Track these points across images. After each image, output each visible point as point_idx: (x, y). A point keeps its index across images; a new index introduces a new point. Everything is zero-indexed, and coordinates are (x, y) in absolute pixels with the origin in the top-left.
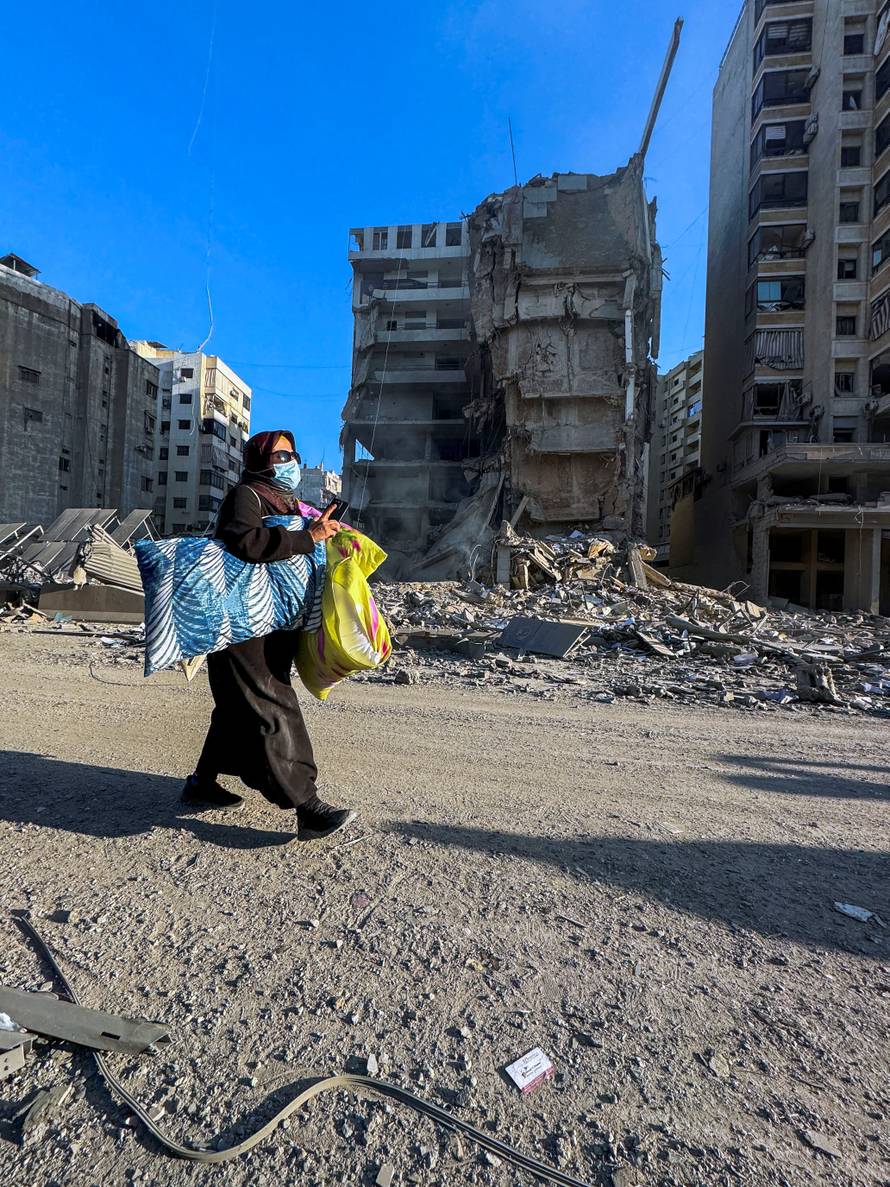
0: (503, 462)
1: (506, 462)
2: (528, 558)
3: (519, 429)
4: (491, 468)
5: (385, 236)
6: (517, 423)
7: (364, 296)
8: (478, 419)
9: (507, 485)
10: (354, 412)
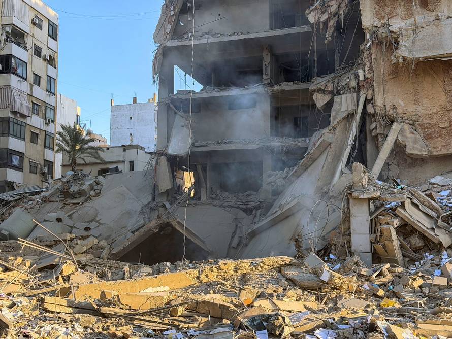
0: (361, 78)
1: (366, 79)
2: (396, 216)
3: (381, 31)
4: (347, 88)
6: (378, 24)
8: (325, 23)
9: (370, 109)
10: (168, 31)
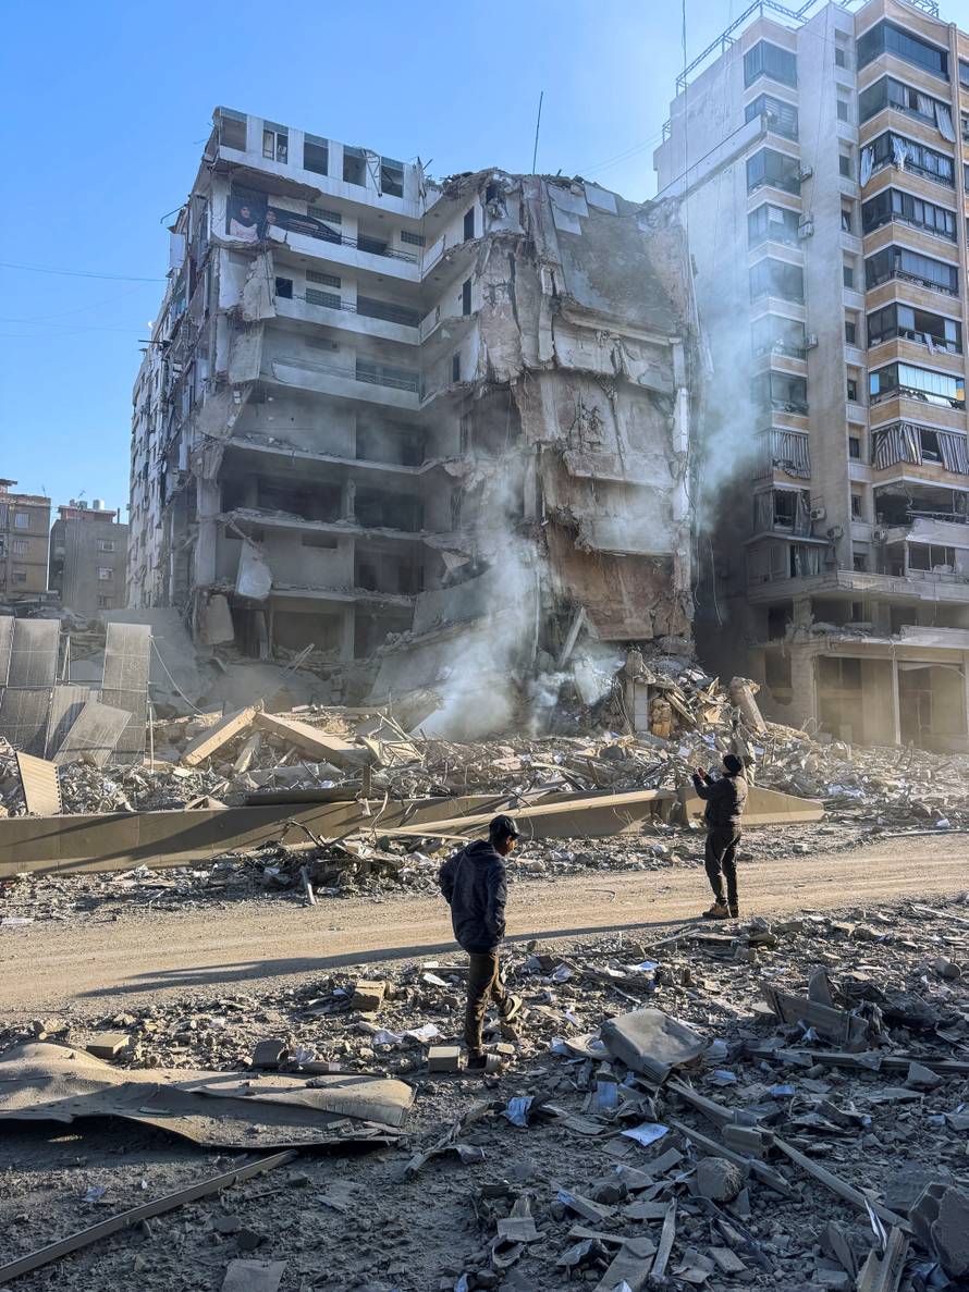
0: (535, 555)
1: (540, 555)
2: (667, 699)
3: (564, 515)
5: (283, 141)
6: (560, 506)
7: (233, 221)
10: (231, 424)
